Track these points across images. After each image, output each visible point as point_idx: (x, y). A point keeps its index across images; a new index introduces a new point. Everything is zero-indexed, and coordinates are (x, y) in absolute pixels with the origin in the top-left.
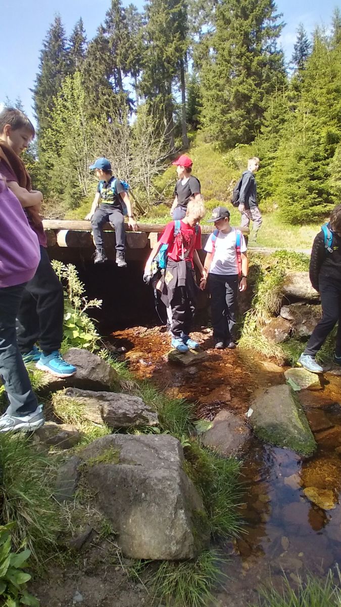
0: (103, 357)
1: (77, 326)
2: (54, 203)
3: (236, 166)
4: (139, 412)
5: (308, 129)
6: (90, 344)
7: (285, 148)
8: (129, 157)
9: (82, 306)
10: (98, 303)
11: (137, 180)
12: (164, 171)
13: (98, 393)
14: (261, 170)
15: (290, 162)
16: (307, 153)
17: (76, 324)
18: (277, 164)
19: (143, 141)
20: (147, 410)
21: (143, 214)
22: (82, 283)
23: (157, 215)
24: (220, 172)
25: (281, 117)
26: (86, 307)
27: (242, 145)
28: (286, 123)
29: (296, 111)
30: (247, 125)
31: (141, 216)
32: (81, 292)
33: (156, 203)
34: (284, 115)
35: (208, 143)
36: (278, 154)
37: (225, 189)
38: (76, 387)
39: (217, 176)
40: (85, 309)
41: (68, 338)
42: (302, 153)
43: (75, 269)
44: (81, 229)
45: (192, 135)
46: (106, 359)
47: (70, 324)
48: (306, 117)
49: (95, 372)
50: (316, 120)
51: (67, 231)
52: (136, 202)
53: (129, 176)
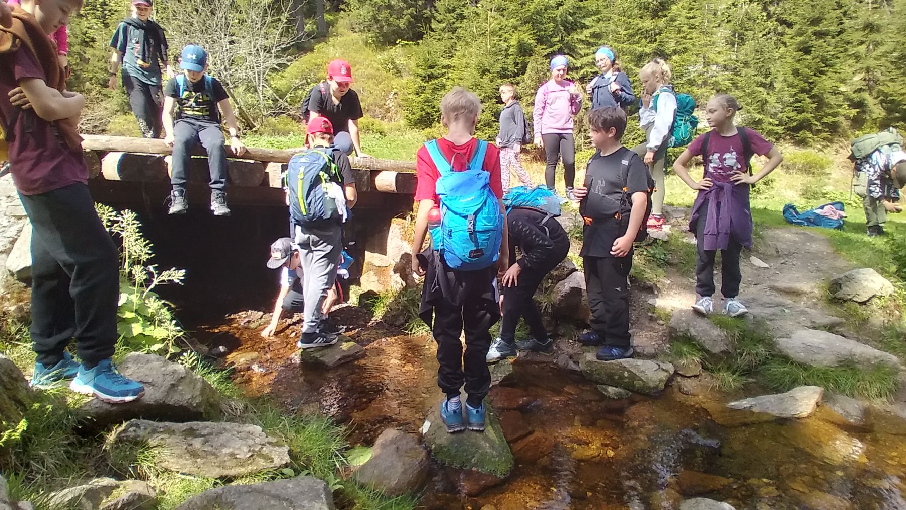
0: (188, 365)
1: (139, 314)
2: (91, 101)
3: (399, 72)
4: (257, 449)
5: (493, 33)
6: (163, 345)
7: (464, 56)
8: (228, 39)
9: (148, 282)
10: (177, 275)
11: (242, 75)
12: (286, 66)
13: (184, 426)
14: (433, 82)
15: (471, 75)
16: (492, 65)
17: (136, 311)
18: (454, 76)
19: (254, 17)
20: (270, 443)
21: (251, 128)
22: (148, 241)
23: (275, 132)
24: (375, 77)
25: (458, 11)
26: (155, 282)
27: (406, 42)
28: (465, 20)
29: (478, 5)
30: (411, 15)
31: (249, 132)
32: (144, 258)
33: (274, 113)
34: (463, 9)
35: (356, 32)
36: (454, 62)
37: (383, 102)
38: (144, 419)
39: (370, 82)
40: (152, 286)
41: (124, 337)
42: (486, 64)
43: (136, 219)
44: (145, 150)
45: (331, 18)
46: (193, 368)
47: (127, 312)
48: (491, 17)
49: (175, 391)
50: (504, 21)
51: (121, 153)
52: (240, 108)
53: (227, 67)
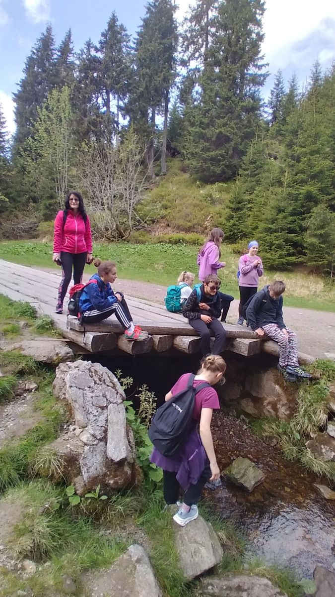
3: (214, 202)
5: (288, 184)
14: (239, 212)
16: (286, 207)
19: (130, 168)
21: (122, 237)
23: (138, 241)
24: (199, 206)
27: (221, 184)
30: (226, 165)
31: (121, 240)
33: (137, 229)
37: (203, 223)
39: (196, 209)
42: (282, 206)
